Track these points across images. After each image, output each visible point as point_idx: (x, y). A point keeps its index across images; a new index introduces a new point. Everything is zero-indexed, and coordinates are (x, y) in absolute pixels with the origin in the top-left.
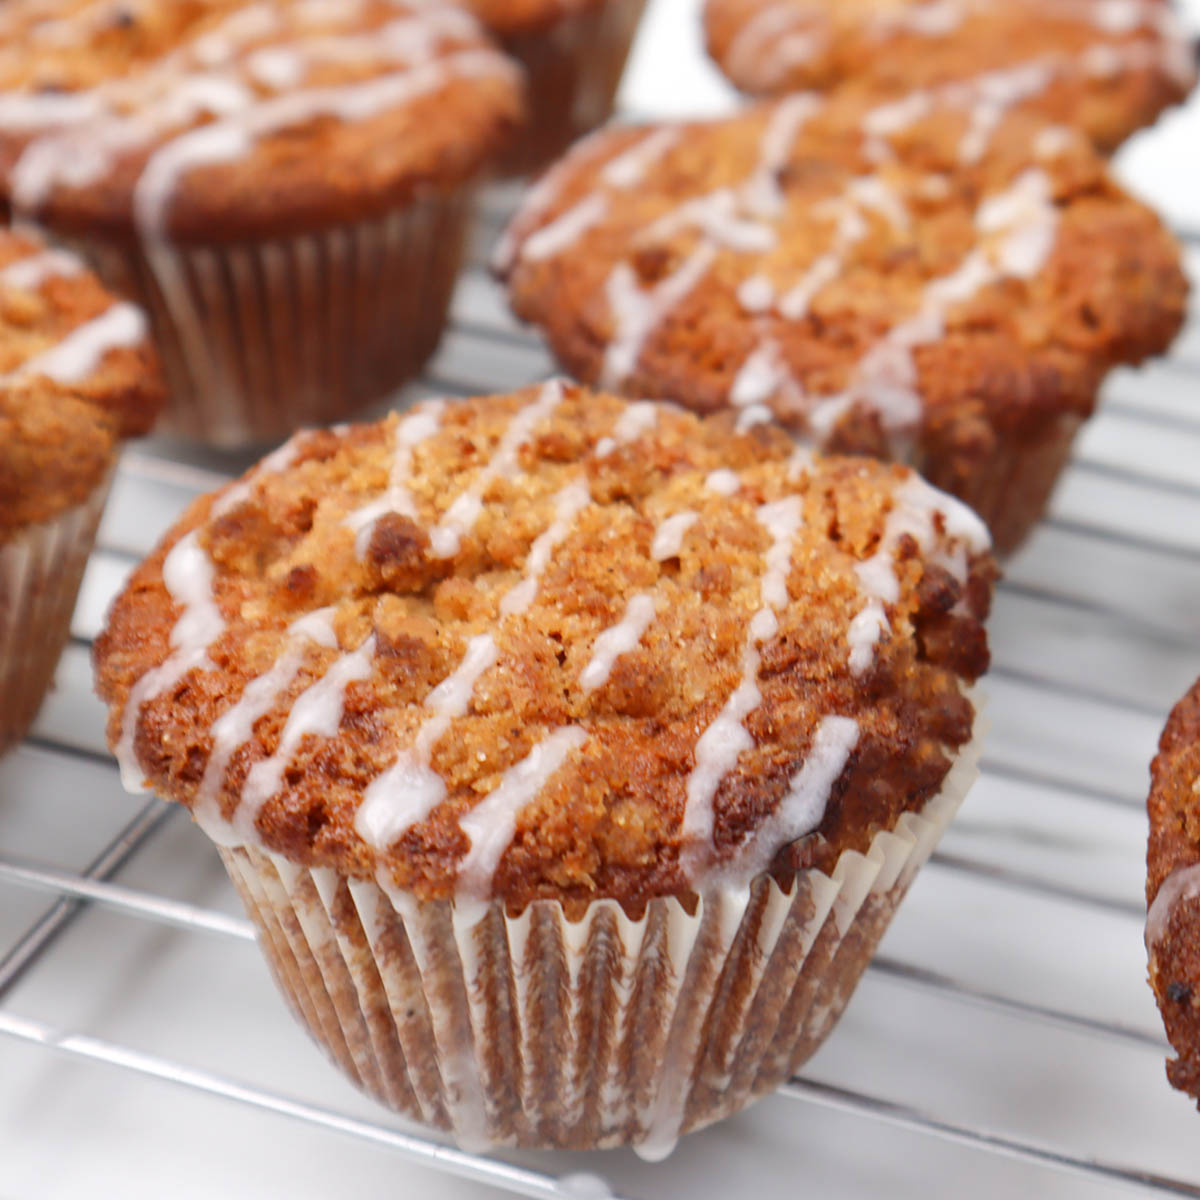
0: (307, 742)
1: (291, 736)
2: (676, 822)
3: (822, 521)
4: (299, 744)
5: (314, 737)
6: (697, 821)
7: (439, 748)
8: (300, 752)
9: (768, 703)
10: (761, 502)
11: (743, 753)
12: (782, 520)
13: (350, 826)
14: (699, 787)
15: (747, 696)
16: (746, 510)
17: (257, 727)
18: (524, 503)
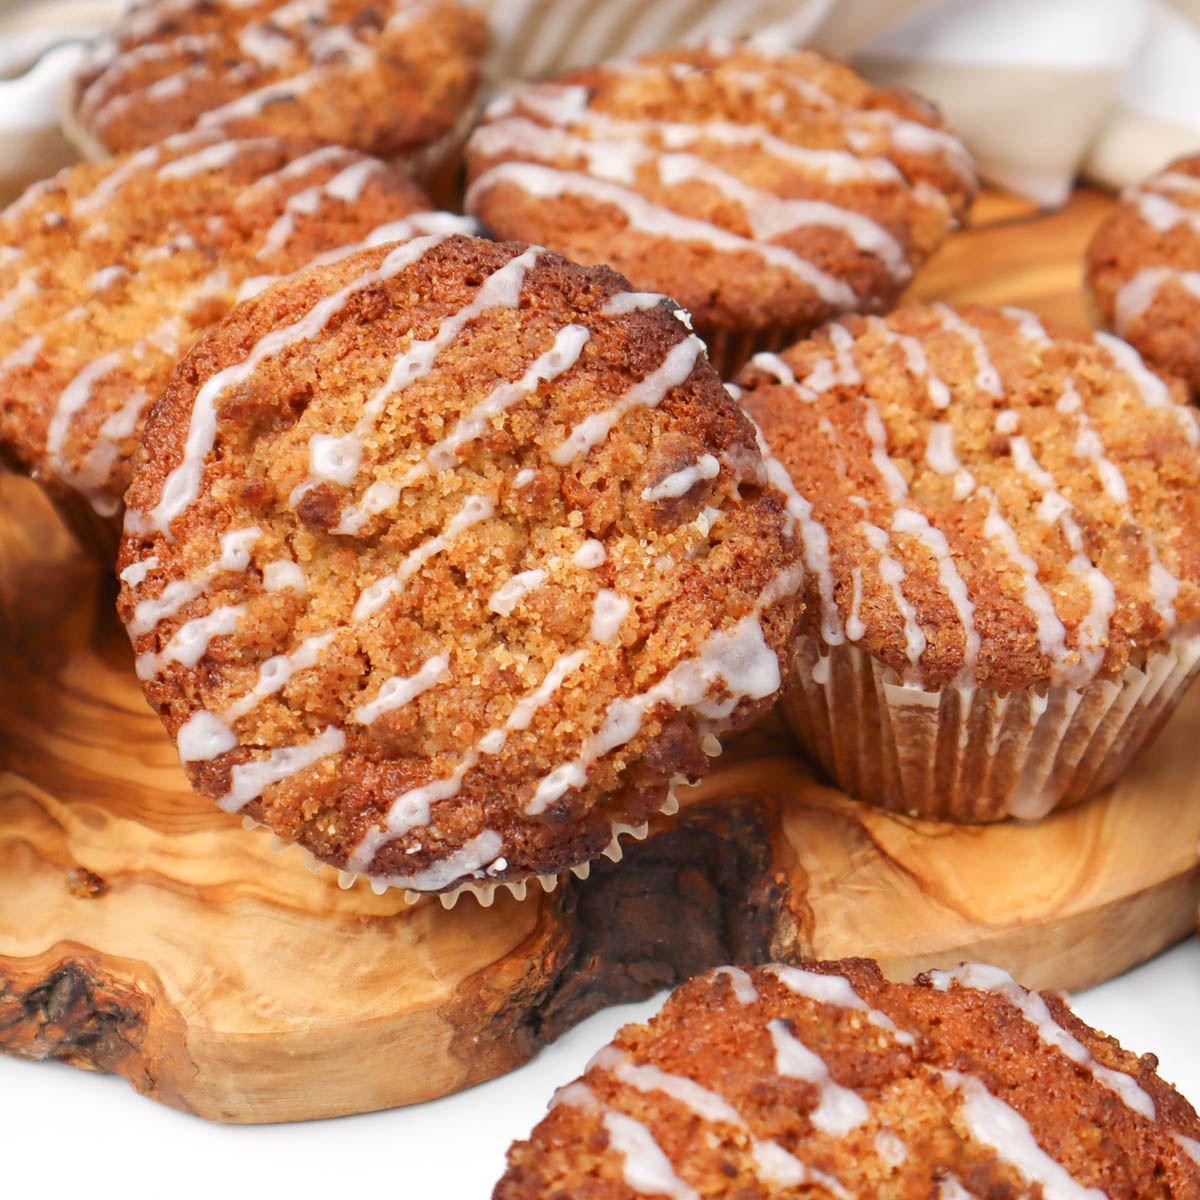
0: (175, 665)
1: (171, 650)
2: (353, 842)
3: (633, 638)
4: (169, 663)
5: (180, 664)
6: (364, 853)
7: (242, 720)
8: (170, 667)
9: (455, 802)
10: (611, 585)
11: (417, 827)
12: (611, 614)
14: (375, 835)
15: (447, 788)
16: (594, 587)
17: (161, 622)
18: (433, 501)
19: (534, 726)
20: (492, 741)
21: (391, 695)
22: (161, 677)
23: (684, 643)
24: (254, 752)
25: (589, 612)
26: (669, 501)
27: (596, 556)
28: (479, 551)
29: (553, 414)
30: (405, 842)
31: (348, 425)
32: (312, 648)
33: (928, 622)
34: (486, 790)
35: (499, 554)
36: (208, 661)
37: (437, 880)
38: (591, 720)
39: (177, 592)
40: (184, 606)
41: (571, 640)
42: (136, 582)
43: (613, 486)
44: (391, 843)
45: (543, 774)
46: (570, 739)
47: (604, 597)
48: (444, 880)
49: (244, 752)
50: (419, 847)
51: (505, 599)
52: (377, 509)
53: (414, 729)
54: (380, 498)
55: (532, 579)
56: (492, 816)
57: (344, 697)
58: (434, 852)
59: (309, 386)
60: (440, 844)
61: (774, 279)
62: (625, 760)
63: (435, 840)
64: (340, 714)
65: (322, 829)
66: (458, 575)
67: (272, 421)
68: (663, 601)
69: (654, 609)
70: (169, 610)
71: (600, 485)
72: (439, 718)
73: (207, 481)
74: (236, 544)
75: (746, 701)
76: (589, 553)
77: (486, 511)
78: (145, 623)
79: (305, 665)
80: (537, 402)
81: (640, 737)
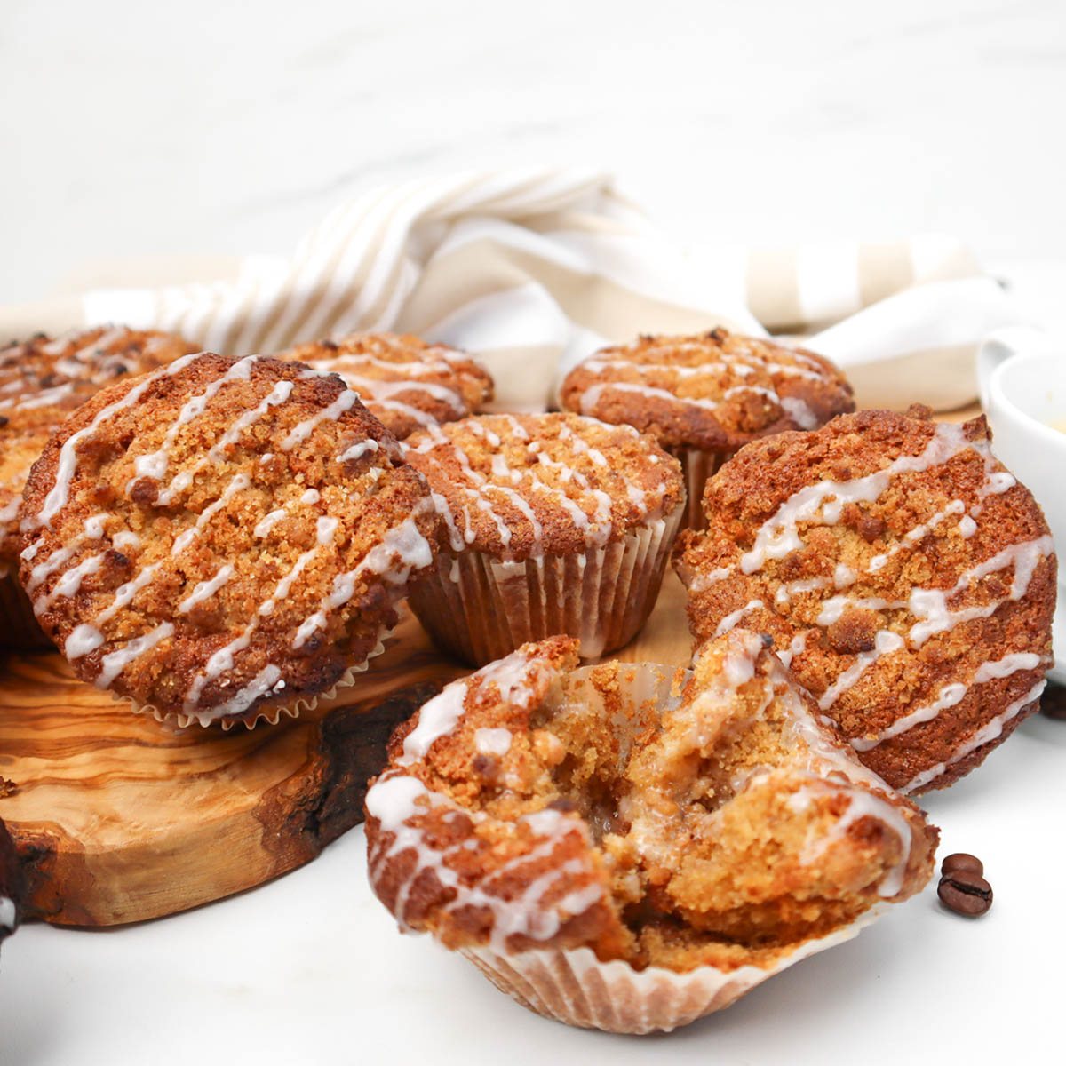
0: (61, 598)
1: (57, 590)
2: (186, 690)
3: (342, 539)
4: (56, 598)
5: (63, 597)
6: (193, 695)
7: (107, 623)
8: (57, 601)
9: (248, 650)
10: (325, 513)
11: (226, 671)
12: (327, 528)
13: (65, 640)
14: (199, 681)
15: (241, 642)
16: (315, 515)
17: (49, 576)
18: (214, 480)
19: (291, 595)
20: (266, 608)
21: (200, 593)
22: (51, 609)
23: (373, 536)
24: (116, 644)
25: (315, 530)
26: (352, 461)
27: (314, 497)
28: (244, 504)
29: (278, 424)
30: (219, 681)
31: (157, 447)
32: (147, 573)
33: (509, 523)
34: (266, 641)
35: (257, 504)
36: (83, 591)
37: (242, 703)
38: (325, 588)
39: (58, 556)
40: (64, 562)
41: (306, 547)
42: (31, 557)
43: (319, 459)
44: (209, 684)
45: (299, 624)
46: (314, 599)
47: (322, 520)
48: (247, 702)
49: (110, 645)
50: (228, 682)
51: (263, 528)
52: (181, 488)
53: (217, 612)
54: (182, 481)
55: (278, 514)
56: (272, 656)
57: (171, 600)
58: (238, 683)
59: (131, 431)
60: (242, 678)
61: (391, 415)
62: (348, 612)
63: (238, 676)
64: (169, 611)
65: (165, 684)
66: (233, 520)
67: (110, 455)
68: (357, 516)
69: (352, 521)
70: (55, 566)
71: (311, 459)
72: (232, 601)
73: (72, 493)
74: (94, 524)
75: (414, 571)
76: (310, 496)
77: (246, 483)
78: (39, 578)
79: (145, 584)
80: (268, 418)
81: (355, 597)
